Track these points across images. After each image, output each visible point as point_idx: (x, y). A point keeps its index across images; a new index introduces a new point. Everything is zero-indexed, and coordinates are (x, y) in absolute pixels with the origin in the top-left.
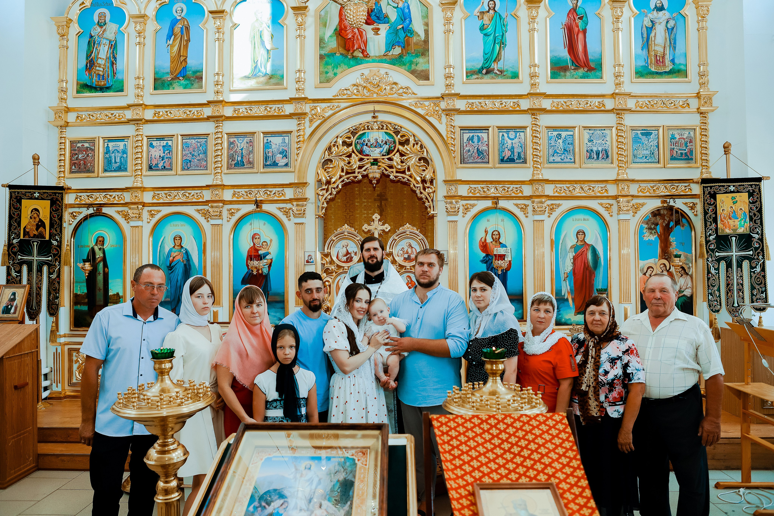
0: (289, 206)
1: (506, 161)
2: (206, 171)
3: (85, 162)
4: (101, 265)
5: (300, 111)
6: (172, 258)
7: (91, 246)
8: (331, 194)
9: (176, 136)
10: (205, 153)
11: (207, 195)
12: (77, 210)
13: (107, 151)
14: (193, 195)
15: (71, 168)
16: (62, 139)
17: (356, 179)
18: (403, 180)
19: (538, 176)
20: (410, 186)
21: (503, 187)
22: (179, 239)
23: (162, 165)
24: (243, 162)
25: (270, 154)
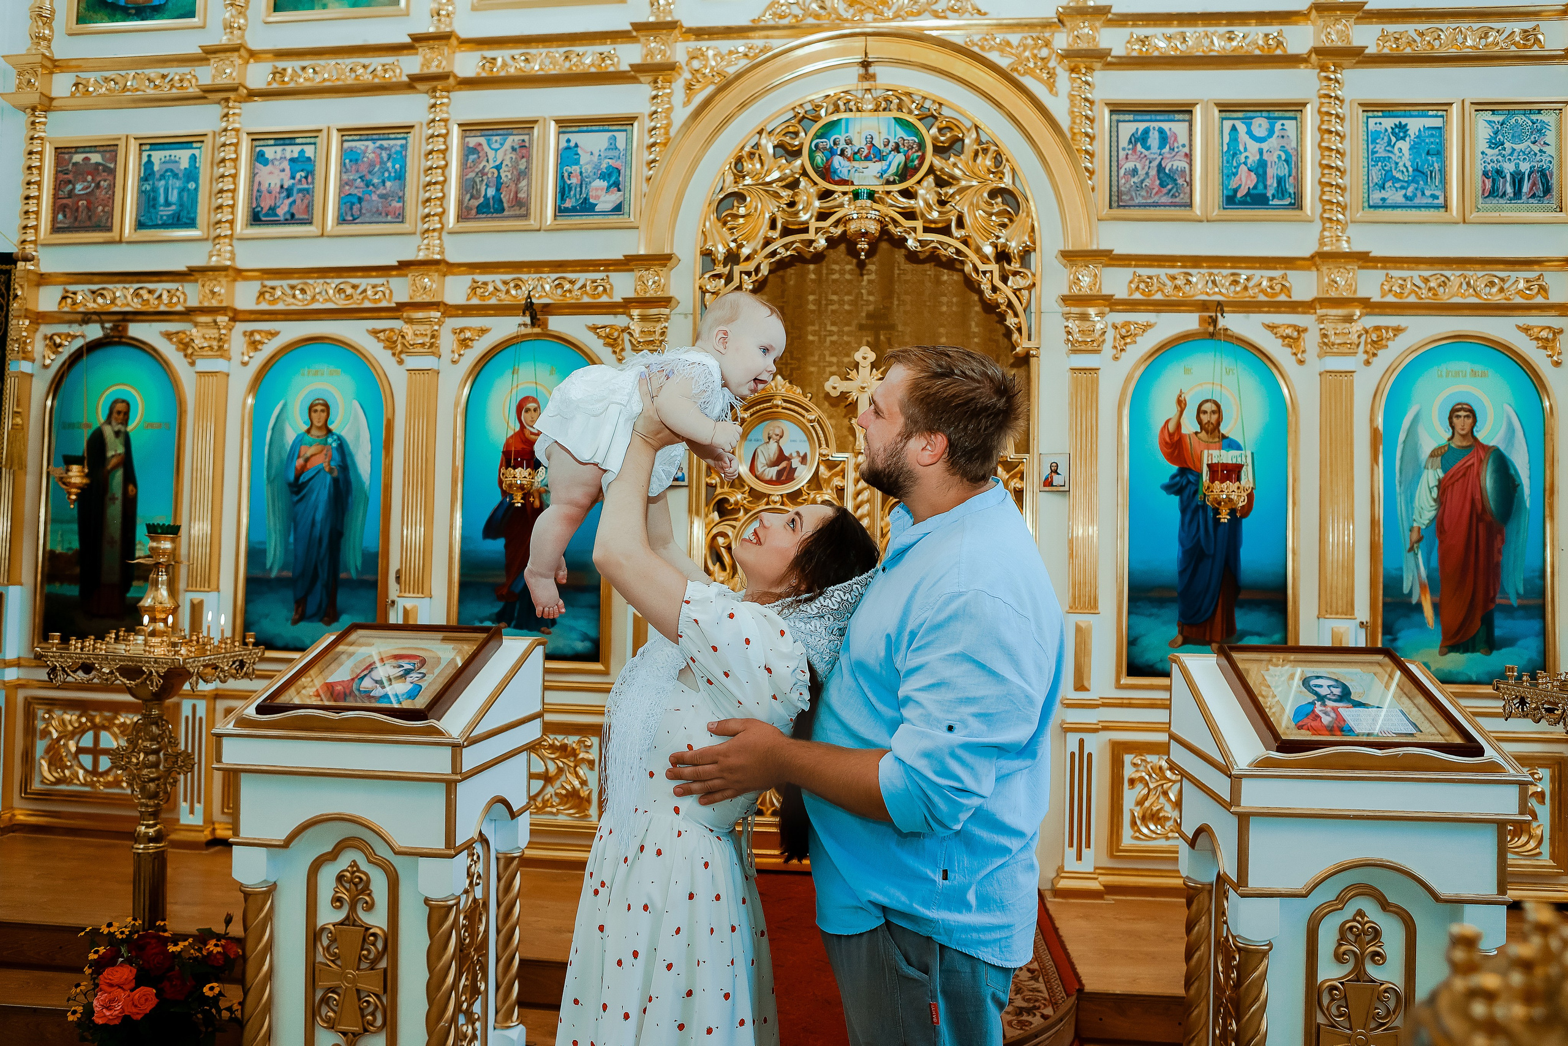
0: (621, 321)
1: (1243, 203)
2: (401, 225)
3: (89, 202)
4: (119, 475)
5: (658, 58)
6: (301, 461)
7: (95, 426)
9: (325, 133)
10: (400, 177)
11: (400, 290)
12: (63, 329)
13: (147, 174)
14: (365, 291)
15: (54, 220)
16: (35, 142)
17: (811, 249)
18: (943, 252)
19: (1338, 244)
20: (962, 271)
21: (1233, 274)
22: (322, 411)
23: (286, 209)
24: (501, 201)
25: (574, 181)
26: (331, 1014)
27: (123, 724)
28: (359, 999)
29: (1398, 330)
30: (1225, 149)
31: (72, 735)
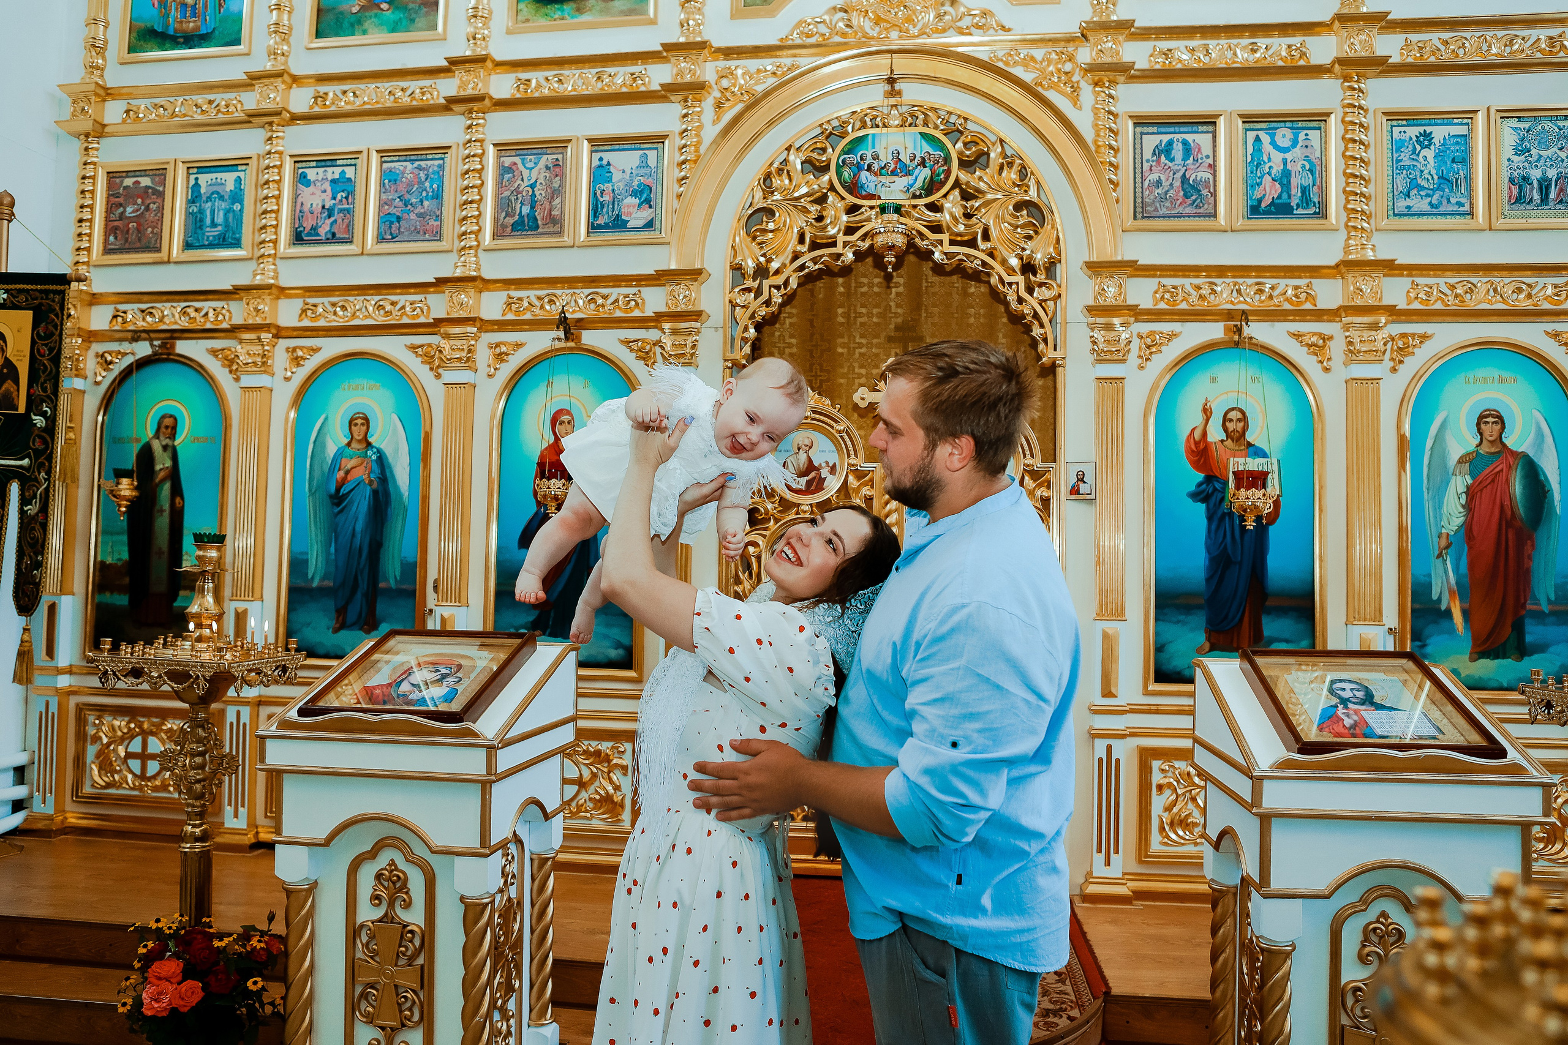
0: (653, 334)
1: (1265, 213)
2: (438, 243)
3: (139, 224)
4: (167, 487)
5: (688, 78)
6: (342, 473)
7: (144, 440)
8: (768, 303)
9: (365, 154)
10: (438, 196)
11: (438, 306)
12: (114, 346)
13: (195, 197)
14: (403, 307)
15: (106, 241)
16: (88, 167)
17: (839, 263)
18: (969, 264)
19: (1363, 252)
20: (989, 282)
21: (1258, 284)
22: (362, 424)
23: (328, 228)
24: (536, 219)
25: (607, 198)
26: (370, 1009)
27: (170, 730)
28: (397, 995)
29: (1424, 337)
30: (1249, 159)
31: (122, 740)
